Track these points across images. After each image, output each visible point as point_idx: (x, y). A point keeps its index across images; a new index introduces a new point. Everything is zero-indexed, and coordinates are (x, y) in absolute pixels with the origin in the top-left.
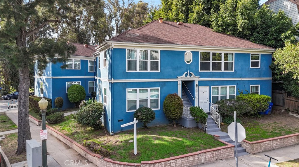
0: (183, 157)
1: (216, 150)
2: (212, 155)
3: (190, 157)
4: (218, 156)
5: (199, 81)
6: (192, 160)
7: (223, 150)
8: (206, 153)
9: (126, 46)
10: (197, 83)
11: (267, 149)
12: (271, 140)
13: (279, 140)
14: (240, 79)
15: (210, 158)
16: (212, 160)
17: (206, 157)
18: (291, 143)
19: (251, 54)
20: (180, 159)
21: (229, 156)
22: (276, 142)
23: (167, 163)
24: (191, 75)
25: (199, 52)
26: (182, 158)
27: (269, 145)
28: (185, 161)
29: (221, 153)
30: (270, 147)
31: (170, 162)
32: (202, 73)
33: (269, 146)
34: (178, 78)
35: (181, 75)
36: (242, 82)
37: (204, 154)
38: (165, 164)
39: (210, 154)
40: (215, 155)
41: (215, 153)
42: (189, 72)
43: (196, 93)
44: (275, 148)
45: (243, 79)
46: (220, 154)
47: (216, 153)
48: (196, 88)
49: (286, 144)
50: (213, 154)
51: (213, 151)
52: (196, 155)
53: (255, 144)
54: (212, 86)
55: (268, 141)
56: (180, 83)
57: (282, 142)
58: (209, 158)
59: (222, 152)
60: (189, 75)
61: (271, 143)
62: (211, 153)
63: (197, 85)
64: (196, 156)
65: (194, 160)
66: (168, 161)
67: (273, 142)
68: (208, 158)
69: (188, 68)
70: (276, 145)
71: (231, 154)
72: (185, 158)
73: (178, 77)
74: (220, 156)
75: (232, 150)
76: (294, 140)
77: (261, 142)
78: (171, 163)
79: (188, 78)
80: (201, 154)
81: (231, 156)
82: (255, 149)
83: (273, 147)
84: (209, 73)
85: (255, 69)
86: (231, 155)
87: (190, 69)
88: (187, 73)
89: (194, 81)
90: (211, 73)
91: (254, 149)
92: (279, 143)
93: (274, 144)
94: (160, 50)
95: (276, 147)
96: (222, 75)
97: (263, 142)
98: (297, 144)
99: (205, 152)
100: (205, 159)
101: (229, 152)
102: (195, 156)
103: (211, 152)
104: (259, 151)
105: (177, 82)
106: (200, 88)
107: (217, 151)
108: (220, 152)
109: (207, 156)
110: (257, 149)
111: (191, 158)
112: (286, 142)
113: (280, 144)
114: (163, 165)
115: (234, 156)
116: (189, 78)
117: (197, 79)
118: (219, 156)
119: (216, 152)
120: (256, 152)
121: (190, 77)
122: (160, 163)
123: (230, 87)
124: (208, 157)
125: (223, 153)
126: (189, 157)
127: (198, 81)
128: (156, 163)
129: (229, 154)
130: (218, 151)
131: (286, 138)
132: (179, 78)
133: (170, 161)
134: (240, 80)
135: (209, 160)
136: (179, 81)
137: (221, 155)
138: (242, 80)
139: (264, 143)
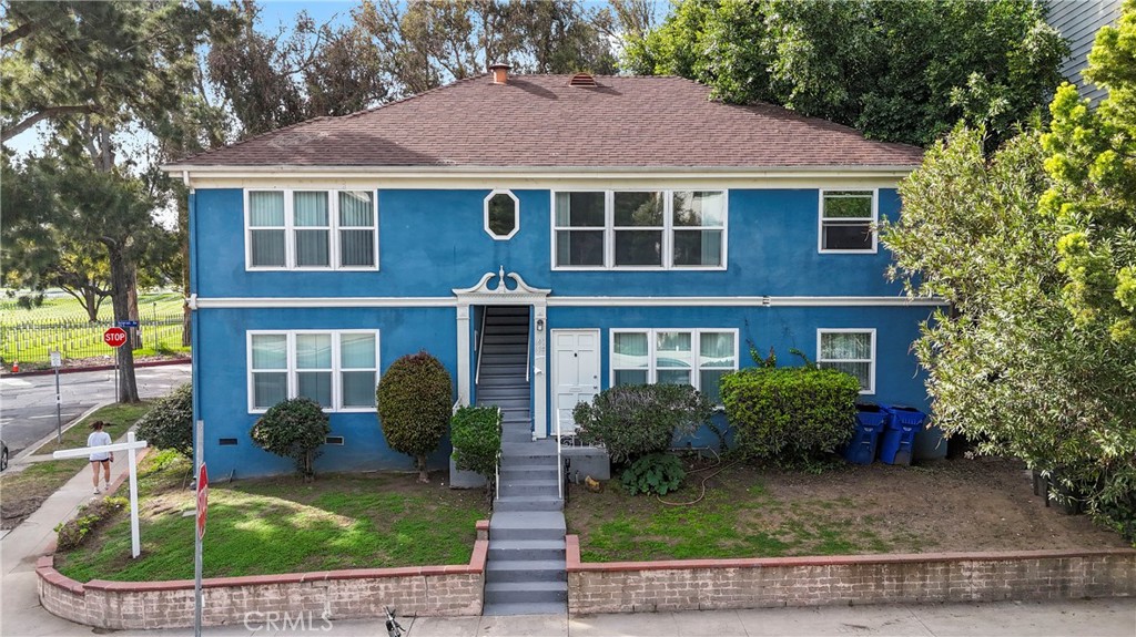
0: (239, 586)
1: (390, 576)
2: (369, 593)
3: (267, 589)
4: (397, 602)
5: (549, 309)
6: (278, 602)
7: (421, 580)
8: (342, 581)
9: (243, 179)
10: (539, 313)
11: (660, 605)
12: (682, 568)
13: (731, 573)
14: (760, 304)
15: (362, 602)
16: (370, 611)
17: (340, 597)
18: (810, 597)
19: (825, 193)
20: (222, 590)
21: (452, 606)
22: (713, 579)
23: (170, 596)
24: (511, 283)
25: (547, 192)
26: (232, 586)
27: (671, 586)
28: (245, 600)
29: (415, 590)
30: (677, 596)
31: (181, 594)
32: (568, 277)
33: (674, 593)
34: (455, 295)
35: (469, 281)
36: (770, 313)
37: (333, 586)
38: (162, 599)
39: (362, 590)
40: (382, 594)
41: (382, 586)
42: (502, 273)
43: (539, 357)
44: (708, 604)
45: (773, 301)
46: (410, 594)
47: (386, 588)
48: (539, 337)
49: (777, 592)
50: (372, 589)
51: (375, 577)
52: (294, 585)
53: (592, 576)
54: (612, 331)
55: (669, 572)
56: (464, 315)
57: (749, 584)
58: (356, 602)
59: (418, 586)
60: (502, 282)
61: (683, 579)
62: (362, 584)
63: (540, 322)
64: (294, 588)
65: (287, 601)
66: (175, 589)
67: (695, 578)
68: (352, 603)
69: (502, 257)
70: (717, 591)
71: (463, 599)
72: (243, 588)
73: (454, 291)
74: (410, 601)
75: (470, 584)
76: (831, 582)
77: (626, 571)
78: (184, 599)
79: (502, 297)
80: (319, 584)
81: (463, 610)
82: (593, 596)
83: (694, 599)
84: (600, 277)
85: (847, 260)
86: (466, 606)
87: (509, 259)
88: (493, 275)
89: (528, 307)
90: (611, 278)
91: (586, 596)
92: (730, 587)
93: (706, 585)
94: (379, 190)
95: (714, 599)
96: (666, 283)
97: (637, 570)
98: (851, 604)
99: (338, 578)
100: (337, 604)
101: (452, 593)
102: (289, 585)
103: (363, 580)
104: (615, 605)
105: (454, 309)
106: (556, 335)
107: (393, 580)
108: (410, 587)
109: (345, 594)
110: (607, 596)
111: (271, 591)
112: (778, 586)
113: (738, 592)
114: (151, 601)
115: (480, 611)
116: (503, 295)
117: (543, 299)
118: (405, 601)
119: (390, 585)
120: (595, 608)
121: (508, 291)
122: (141, 595)
123: (703, 335)
124: (350, 596)
125: (422, 593)
126: (261, 587)
127: (548, 307)
128: (128, 591)
129: (453, 599)
130: (398, 582)
131: (780, 570)
132: (461, 295)
133: (182, 592)
134: (761, 307)
135: (355, 611)
136: (463, 306)
137: (414, 597)
138: (772, 307)
139: (644, 574)
